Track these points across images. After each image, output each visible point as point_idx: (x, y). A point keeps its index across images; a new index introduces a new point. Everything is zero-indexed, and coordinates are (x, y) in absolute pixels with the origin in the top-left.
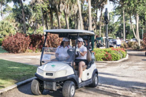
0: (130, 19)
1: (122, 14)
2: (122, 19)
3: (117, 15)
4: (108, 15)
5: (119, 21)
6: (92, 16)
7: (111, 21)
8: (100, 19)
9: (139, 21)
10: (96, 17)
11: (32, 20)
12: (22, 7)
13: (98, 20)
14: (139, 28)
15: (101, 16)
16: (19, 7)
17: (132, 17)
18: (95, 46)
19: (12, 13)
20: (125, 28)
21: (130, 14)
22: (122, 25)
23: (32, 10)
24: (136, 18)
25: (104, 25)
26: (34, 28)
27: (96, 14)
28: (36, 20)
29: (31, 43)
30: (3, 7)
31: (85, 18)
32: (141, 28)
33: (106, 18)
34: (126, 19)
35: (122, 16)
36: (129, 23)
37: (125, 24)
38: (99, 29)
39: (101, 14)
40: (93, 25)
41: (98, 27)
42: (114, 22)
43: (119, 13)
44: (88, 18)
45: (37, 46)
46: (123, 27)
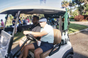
11: (84, 10)
12: (81, 6)
16: (80, 6)
19: (77, 9)
23: (84, 7)
26: (85, 13)
28: (86, 10)
29: (84, 18)
30: (74, 7)
45: (86, 19)
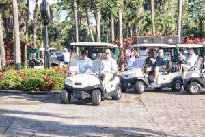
0: (87, 16)
1: (73, 8)
2: (73, 17)
3: (64, 9)
4: (48, 9)
5: (69, 19)
6: (19, 8)
7: (54, 19)
8: (35, 14)
9: (101, 21)
10: (27, 11)
13: (31, 18)
14: (101, 33)
15: (35, 11)
17: (89, 13)
18: (26, 64)
20: (79, 32)
21: (86, 9)
22: (74, 27)
24: (96, 16)
25: (42, 26)
27: (27, 5)
31: (7, 12)
32: (106, 33)
33: (44, 13)
34: (80, 17)
35: (74, 10)
36: (86, 23)
37: (79, 26)
38: (33, 33)
39: (36, 6)
40: (21, 26)
41: (30, 30)
42: (61, 21)
43: (68, 6)
44: (12, 13)
46: (75, 31)
